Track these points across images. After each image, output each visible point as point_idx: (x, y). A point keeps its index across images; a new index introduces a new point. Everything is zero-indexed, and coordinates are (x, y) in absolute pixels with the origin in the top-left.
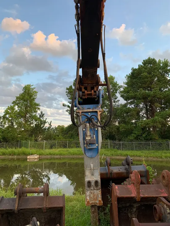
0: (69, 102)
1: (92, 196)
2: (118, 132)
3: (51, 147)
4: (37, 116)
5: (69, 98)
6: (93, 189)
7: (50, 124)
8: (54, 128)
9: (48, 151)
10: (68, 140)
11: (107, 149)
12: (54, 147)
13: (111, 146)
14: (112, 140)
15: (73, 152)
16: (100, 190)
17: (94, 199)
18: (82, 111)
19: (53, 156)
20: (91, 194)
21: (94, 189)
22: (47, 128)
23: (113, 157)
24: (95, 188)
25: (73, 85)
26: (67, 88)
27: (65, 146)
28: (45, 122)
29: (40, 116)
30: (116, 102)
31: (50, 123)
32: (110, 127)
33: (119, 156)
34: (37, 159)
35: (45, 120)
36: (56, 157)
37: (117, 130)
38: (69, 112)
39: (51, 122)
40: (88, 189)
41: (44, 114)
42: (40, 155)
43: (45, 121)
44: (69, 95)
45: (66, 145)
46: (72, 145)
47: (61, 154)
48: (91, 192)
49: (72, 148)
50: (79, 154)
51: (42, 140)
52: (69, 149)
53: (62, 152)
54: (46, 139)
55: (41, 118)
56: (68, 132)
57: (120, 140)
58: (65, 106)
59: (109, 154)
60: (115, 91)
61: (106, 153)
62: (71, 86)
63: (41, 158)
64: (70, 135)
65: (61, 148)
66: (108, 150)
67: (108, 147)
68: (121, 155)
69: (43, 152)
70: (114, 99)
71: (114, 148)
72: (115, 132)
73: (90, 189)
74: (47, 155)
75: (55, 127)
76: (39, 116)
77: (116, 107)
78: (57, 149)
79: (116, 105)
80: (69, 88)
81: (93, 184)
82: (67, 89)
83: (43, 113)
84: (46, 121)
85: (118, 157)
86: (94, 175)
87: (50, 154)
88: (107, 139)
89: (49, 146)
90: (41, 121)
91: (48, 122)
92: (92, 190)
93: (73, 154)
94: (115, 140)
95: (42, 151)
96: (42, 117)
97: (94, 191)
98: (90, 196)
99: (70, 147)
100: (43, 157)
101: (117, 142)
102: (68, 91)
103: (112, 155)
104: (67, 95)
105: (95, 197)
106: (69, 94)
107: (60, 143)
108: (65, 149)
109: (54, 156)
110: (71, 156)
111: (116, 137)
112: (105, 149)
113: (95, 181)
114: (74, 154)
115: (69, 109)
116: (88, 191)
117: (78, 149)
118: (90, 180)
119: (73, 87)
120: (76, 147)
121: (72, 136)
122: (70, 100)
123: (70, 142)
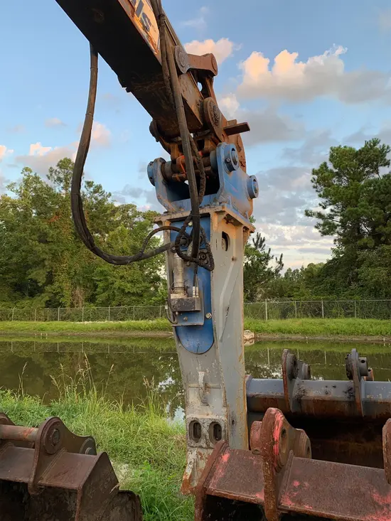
0: (320, 205)
3: (284, 315)
4: (250, 245)
5: (320, 196)
6: (204, 445)
7: (278, 260)
8: (300, 271)
9: (275, 323)
10: (324, 299)
12: (289, 313)
15: (335, 327)
19: (286, 336)
20: (201, 459)
21: (208, 447)
22: (273, 270)
24: (211, 445)
25: (330, 160)
26: (313, 170)
27: (316, 313)
28: (267, 258)
29: (256, 245)
31: (281, 260)
34: (251, 341)
35: (267, 251)
36: (294, 337)
38: (321, 228)
39: (282, 256)
40: (193, 443)
41: (264, 240)
42: (256, 331)
43: (268, 255)
44: (319, 188)
45: (320, 310)
46: (334, 311)
47: (304, 332)
48: (200, 454)
49: (336, 317)
50: (352, 333)
51: (264, 297)
52: (326, 320)
53: (308, 326)
54: (271, 295)
55: (259, 249)
58: (311, 216)
62: (325, 163)
63: (259, 338)
64: (329, 285)
65: (308, 316)
69: (265, 326)
73: (198, 444)
74: (273, 331)
75: (303, 268)
76: (253, 246)
78: (296, 319)
80: (319, 170)
81: (205, 430)
82: (314, 172)
83: (262, 236)
84: (271, 255)
86: (210, 405)
87: (280, 330)
89: (278, 312)
90: (259, 255)
91: (274, 257)
92: (201, 447)
93: (335, 332)
95: (261, 324)
96: (260, 246)
97: (209, 451)
98: (197, 465)
99: (329, 314)
100: (264, 336)
102: (316, 177)
104: (314, 187)
106: (320, 184)
107: (302, 305)
108: (317, 320)
109: (289, 336)
110: (332, 338)
113: (210, 422)
114: (338, 333)
115: (321, 222)
116: (192, 449)
117: (350, 320)
118: (198, 417)
119: (330, 166)
120: (347, 315)
121: (333, 289)
122: (324, 200)
123: (329, 303)
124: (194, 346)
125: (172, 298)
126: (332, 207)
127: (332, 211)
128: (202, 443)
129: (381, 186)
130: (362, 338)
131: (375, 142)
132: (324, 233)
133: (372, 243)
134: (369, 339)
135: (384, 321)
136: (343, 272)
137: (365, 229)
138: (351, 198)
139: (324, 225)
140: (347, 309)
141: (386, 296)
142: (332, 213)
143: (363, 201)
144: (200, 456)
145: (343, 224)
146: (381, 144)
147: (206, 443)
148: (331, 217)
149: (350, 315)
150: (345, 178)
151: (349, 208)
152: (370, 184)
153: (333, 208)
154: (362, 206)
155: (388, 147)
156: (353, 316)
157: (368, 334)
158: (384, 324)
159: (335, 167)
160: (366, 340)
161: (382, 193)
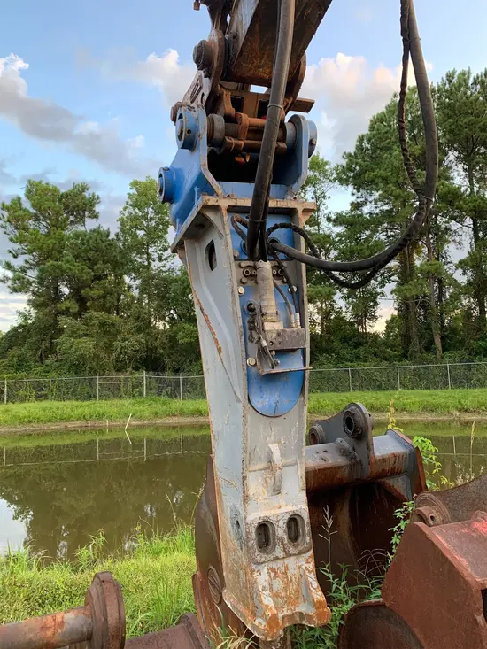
0: (10, 252)
1: (278, 584)
2: (172, 347)
5: (11, 240)
6: (282, 554)
10: (8, 378)
11: (138, 399)
13: (149, 389)
14: (154, 370)
15: (26, 414)
16: (311, 552)
17: (288, 597)
18: (232, 203)
20: (276, 576)
21: (288, 555)
23: (159, 421)
24: (291, 550)
25: (27, 196)
26: (3, 204)
30: (166, 260)
32: (148, 334)
33: (175, 416)
37: (170, 341)
38: (9, 283)
40: (263, 557)
44: (10, 229)
46: (21, 393)
48: (273, 570)
49: (22, 400)
50: (50, 420)
52: (10, 405)
56: (7, 351)
57: (177, 371)
59: (147, 413)
60: (161, 227)
61: (137, 411)
62: (19, 199)
64: (15, 359)
66: (143, 402)
67: (141, 394)
68: (182, 413)
70: (160, 250)
71: (159, 395)
72: (164, 348)
73: (270, 557)
77: (164, 274)
79: (164, 269)
80: (11, 206)
81: (281, 531)
82: (4, 207)
85: (172, 421)
86: (283, 491)
88: (137, 369)
92: (277, 558)
93: (26, 420)
94: (163, 370)
97: (286, 561)
98: (271, 590)
99: (14, 399)
101: (168, 376)
102: (6, 214)
103: (156, 414)
105: (293, 587)
106: (11, 224)
110: (21, 429)
111: (167, 360)
112: (131, 401)
113: (287, 517)
114: (30, 422)
115: (9, 274)
116: (260, 567)
117: (45, 404)
118: (268, 515)
119: (27, 204)
120: (38, 398)
121: (21, 364)
122: (17, 246)
123: (15, 383)
124: (270, 406)
125: (267, 328)
126: (28, 257)
127: (26, 262)
128: (279, 552)
129: (91, 241)
130: (61, 425)
131: (84, 188)
132: (15, 290)
133: (75, 307)
134: (70, 425)
135: (86, 403)
136: (34, 343)
137: (66, 290)
138: (53, 249)
139: (14, 279)
140: (39, 390)
141: (90, 372)
142: (27, 265)
143: (68, 254)
144: (272, 574)
145: (41, 280)
146: (91, 191)
147: (285, 551)
148: (24, 270)
149: (43, 398)
150: (44, 223)
151: (50, 262)
152: (77, 235)
153: (28, 259)
154: (68, 261)
155: (98, 198)
156: (47, 398)
157: (69, 419)
158: (88, 406)
159: (33, 206)
160: (66, 427)
161: (91, 250)
